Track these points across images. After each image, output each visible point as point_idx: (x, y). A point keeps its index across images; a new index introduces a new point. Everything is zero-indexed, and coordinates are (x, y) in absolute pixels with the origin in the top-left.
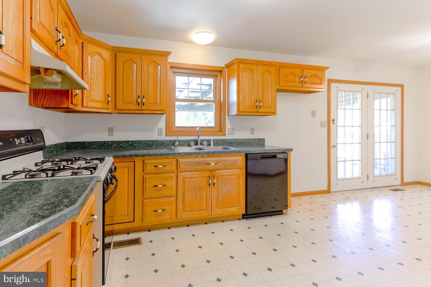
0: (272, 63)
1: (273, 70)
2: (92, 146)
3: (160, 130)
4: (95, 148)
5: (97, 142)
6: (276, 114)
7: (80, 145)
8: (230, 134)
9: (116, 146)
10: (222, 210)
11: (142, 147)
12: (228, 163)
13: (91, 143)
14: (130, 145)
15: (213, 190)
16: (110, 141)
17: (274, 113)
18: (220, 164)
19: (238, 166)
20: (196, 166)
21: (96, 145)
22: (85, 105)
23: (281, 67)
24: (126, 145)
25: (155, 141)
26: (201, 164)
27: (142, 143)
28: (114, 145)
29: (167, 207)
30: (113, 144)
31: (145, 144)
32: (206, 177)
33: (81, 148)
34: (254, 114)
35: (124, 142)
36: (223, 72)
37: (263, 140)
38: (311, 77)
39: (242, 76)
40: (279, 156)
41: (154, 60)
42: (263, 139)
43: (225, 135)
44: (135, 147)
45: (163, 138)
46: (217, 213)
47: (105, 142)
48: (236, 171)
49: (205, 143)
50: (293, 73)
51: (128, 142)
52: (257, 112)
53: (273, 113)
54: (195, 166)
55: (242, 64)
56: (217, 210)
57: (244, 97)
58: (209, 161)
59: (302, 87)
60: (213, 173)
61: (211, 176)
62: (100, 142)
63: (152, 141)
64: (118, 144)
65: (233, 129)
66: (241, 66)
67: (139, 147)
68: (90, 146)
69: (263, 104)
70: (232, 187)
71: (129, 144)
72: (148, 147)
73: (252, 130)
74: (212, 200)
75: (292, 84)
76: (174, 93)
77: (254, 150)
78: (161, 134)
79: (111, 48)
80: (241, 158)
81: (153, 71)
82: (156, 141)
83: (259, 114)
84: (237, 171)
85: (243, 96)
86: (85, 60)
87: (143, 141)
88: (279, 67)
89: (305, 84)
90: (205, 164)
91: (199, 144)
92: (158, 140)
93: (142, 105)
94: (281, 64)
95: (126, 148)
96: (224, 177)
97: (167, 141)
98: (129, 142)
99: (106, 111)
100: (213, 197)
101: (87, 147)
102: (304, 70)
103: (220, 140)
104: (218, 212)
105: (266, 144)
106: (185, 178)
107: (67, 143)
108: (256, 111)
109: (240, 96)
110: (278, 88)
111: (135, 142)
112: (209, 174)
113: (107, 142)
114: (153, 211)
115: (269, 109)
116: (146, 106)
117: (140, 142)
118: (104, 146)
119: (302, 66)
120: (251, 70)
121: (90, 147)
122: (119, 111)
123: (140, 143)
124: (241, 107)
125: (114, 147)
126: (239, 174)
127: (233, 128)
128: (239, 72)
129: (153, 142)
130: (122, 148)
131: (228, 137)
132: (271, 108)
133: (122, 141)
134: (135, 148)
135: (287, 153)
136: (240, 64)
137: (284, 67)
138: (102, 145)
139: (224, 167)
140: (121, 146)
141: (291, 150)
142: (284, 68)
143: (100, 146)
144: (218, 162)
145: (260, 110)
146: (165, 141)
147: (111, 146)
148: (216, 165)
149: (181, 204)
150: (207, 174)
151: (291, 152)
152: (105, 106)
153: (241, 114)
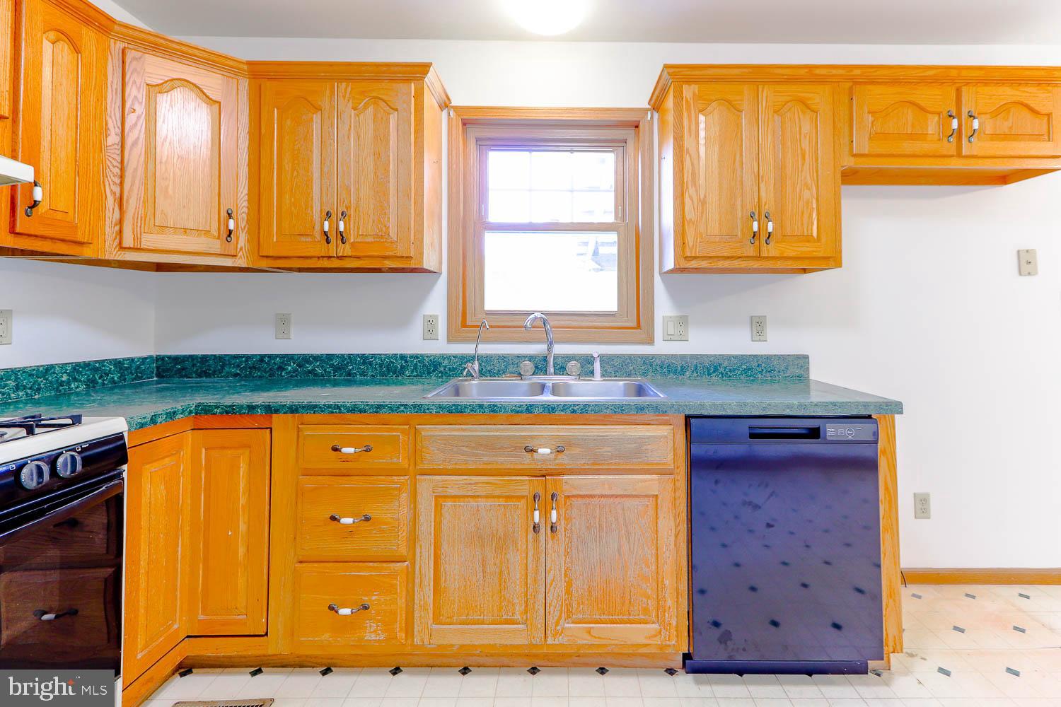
0: (818, 71)
1: (820, 97)
2: (227, 369)
3: (430, 323)
4: (236, 375)
5: (244, 356)
6: (839, 265)
7: (194, 365)
8: (669, 338)
9: (295, 371)
10: (589, 631)
11: (373, 376)
12: (609, 449)
13: (222, 360)
14: (337, 369)
15: (549, 551)
16: (277, 356)
17: (832, 260)
18: (576, 451)
19: (652, 464)
20: (483, 455)
21: (238, 366)
22: (128, 242)
23: (856, 83)
24: (322, 366)
25: (412, 356)
26: (502, 448)
27: (370, 363)
28: (290, 368)
29: (374, 598)
30: (286, 365)
31: (381, 366)
32: (523, 497)
33: (196, 372)
34: (744, 264)
35: (317, 358)
36: (641, 126)
37: (803, 360)
38: (996, 113)
39: (693, 127)
40: (832, 431)
41: (374, 94)
42: (799, 357)
43: (650, 341)
44: (349, 374)
45: (440, 346)
46: (565, 639)
47: (262, 358)
48: (645, 481)
49: (573, 366)
50: (911, 103)
51: (330, 357)
52: (759, 257)
53: (826, 258)
54: (477, 455)
55: (693, 86)
56: (566, 625)
57: (703, 202)
58: (532, 437)
59: (959, 155)
60: (549, 486)
61: (541, 493)
62: (248, 358)
63: (403, 357)
64: (299, 365)
65: (683, 321)
66: (689, 91)
67: (361, 375)
68: (223, 367)
69: (780, 226)
70: (629, 542)
71: (332, 366)
72: (391, 376)
73: (758, 326)
74: (548, 586)
75: (908, 147)
76: (483, 206)
77: (719, 402)
78: (432, 337)
79: (245, 67)
80: (664, 431)
81: (374, 130)
82: (416, 357)
83: (769, 264)
84: (650, 483)
85: (699, 200)
86: (133, 104)
87: (373, 356)
88: (851, 84)
89: (969, 141)
90: (516, 448)
91: (552, 370)
92: (422, 355)
93: (339, 242)
94: (858, 72)
95: (323, 376)
96: (595, 501)
97: (449, 357)
98: (332, 360)
99: (228, 262)
100: (550, 577)
101: (215, 371)
102: (964, 89)
103: (631, 358)
104: (573, 634)
105: (814, 375)
106: (446, 497)
107: (160, 359)
108: (750, 251)
109: (687, 200)
110: (849, 162)
111: (351, 358)
112: (537, 486)
113: (270, 356)
114: (327, 608)
115: (808, 244)
116: (353, 245)
117: (365, 360)
118: (259, 369)
119: (954, 73)
120: (729, 102)
121: (220, 373)
122: (272, 262)
123: (364, 363)
124: (690, 240)
125: (290, 372)
126: (657, 495)
127: (681, 317)
128: (681, 115)
129: (406, 362)
130: (311, 376)
131: (661, 347)
132: (819, 239)
133: (312, 356)
134: (350, 380)
135: (875, 421)
136: (685, 87)
137: (872, 82)
138: (254, 368)
139: (593, 464)
140: (310, 372)
141: (897, 408)
142: (870, 87)
143: (250, 368)
144: (570, 445)
145: (771, 250)
146: (443, 357)
147: (281, 368)
148: (561, 456)
149: (429, 592)
150: (525, 486)
151: (897, 416)
152: (216, 246)
153: (693, 264)
